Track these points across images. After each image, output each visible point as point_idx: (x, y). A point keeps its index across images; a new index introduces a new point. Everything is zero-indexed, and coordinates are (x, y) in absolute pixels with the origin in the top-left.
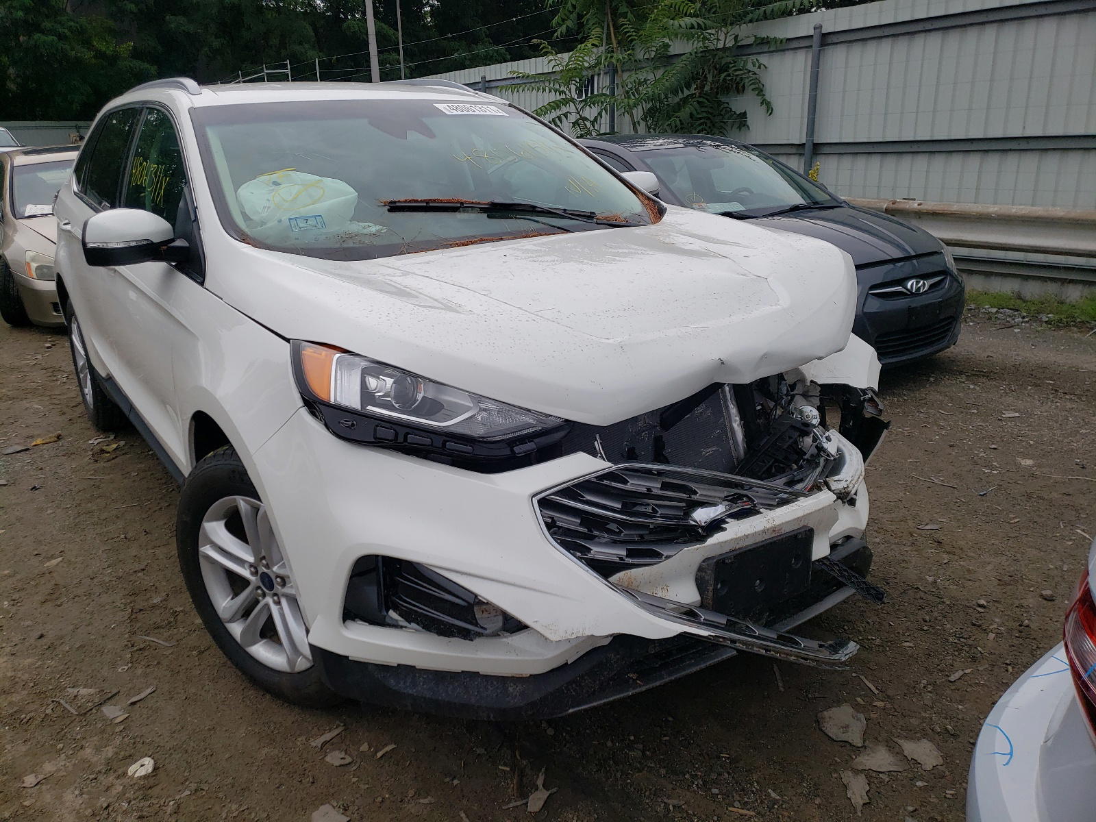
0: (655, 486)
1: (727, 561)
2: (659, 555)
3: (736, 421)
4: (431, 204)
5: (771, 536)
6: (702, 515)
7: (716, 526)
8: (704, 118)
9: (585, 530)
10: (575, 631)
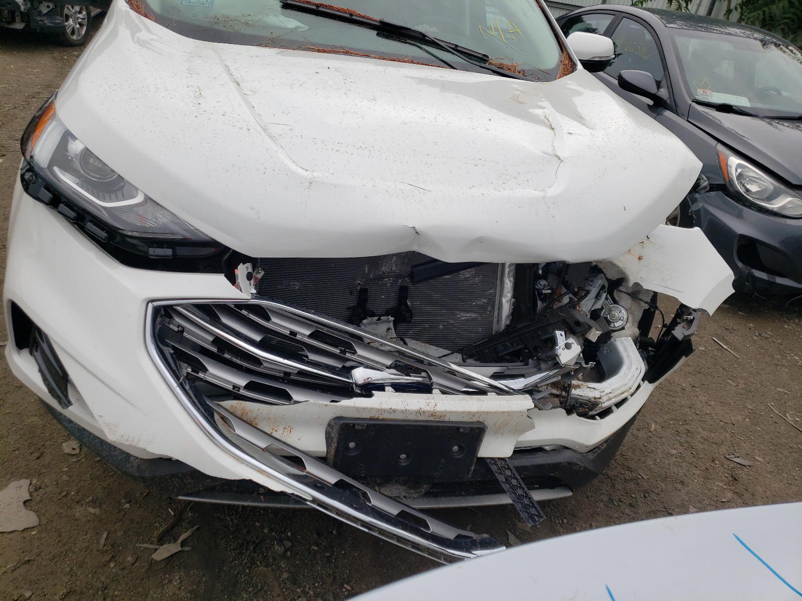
0: (304, 332)
1: (356, 427)
2: (288, 398)
3: (506, 296)
4: (320, 9)
5: (428, 419)
6: (360, 375)
7: (368, 389)
8: (789, 18)
9: (215, 350)
10: (130, 439)
